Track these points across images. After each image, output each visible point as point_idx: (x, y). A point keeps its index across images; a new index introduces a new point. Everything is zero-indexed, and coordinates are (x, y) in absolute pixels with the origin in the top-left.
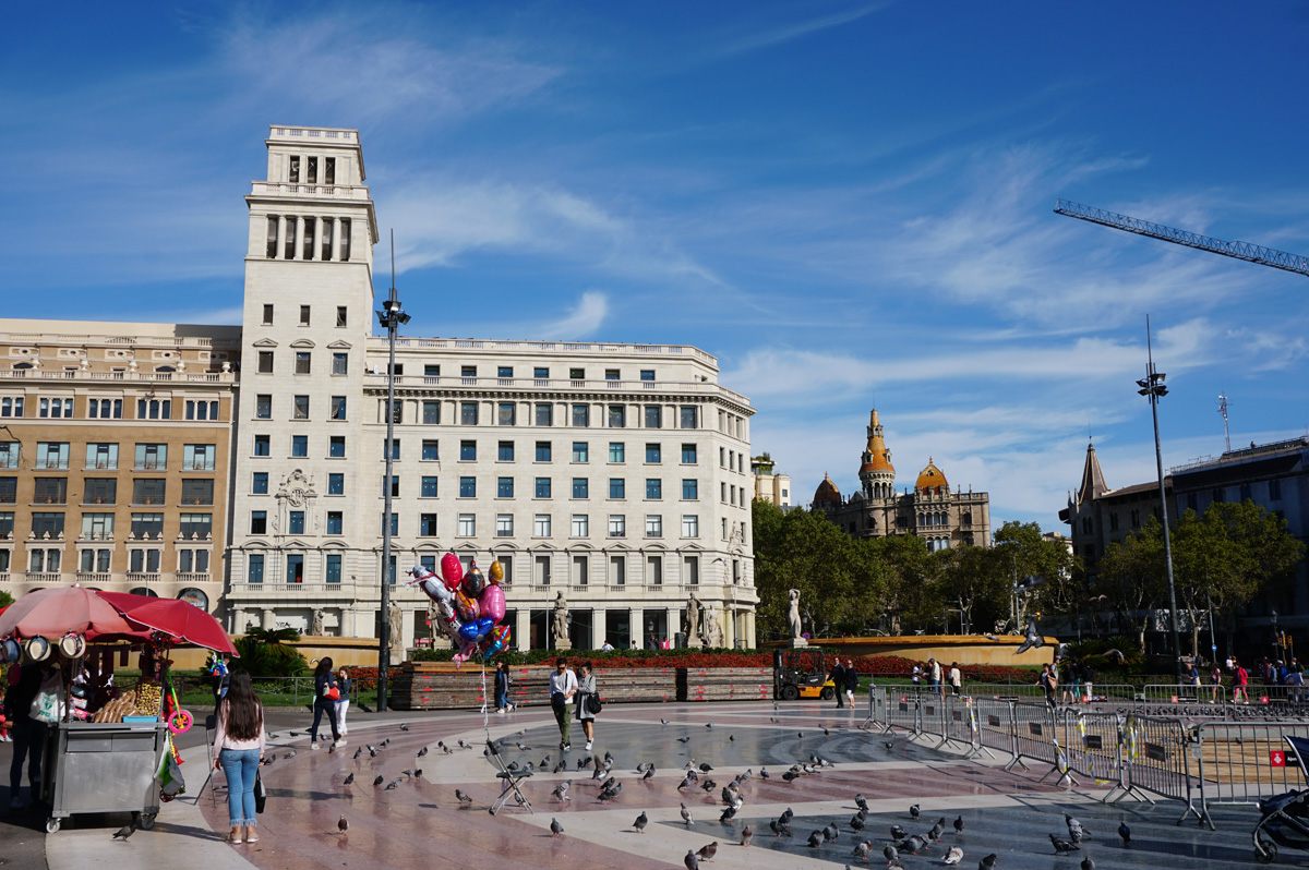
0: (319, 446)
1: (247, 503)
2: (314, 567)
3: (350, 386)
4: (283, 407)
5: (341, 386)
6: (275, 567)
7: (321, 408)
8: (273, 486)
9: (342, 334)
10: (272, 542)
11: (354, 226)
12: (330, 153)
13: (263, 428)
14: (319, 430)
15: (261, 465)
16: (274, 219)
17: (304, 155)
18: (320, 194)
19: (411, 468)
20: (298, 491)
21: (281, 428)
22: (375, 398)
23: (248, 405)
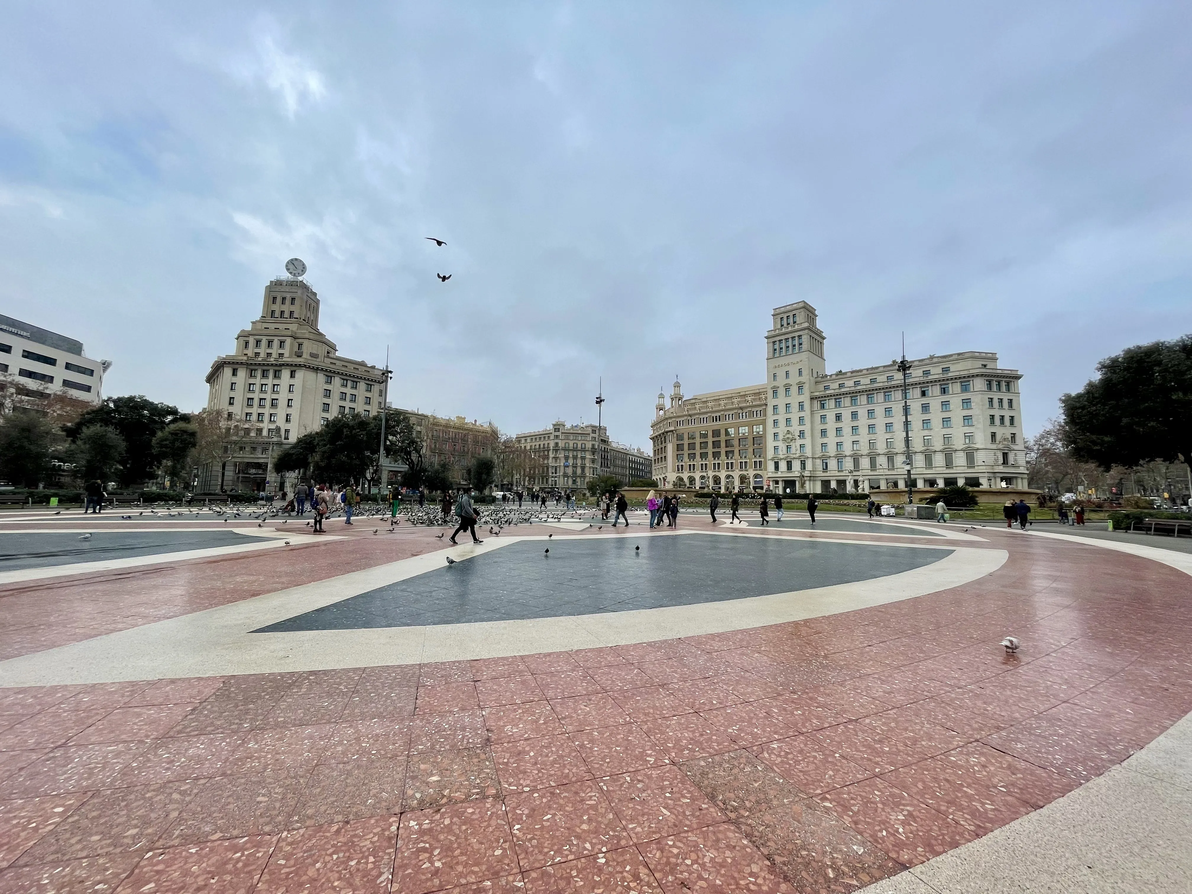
0: (795, 421)
1: (770, 444)
2: (796, 466)
3: (805, 398)
4: (782, 409)
5: (801, 398)
6: (783, 466)
7: (795, 407)
8: (781, 437)
9: (801, 379)
10: (782, 457)
11: (803, 337)
12: (794, 312)
13: (775, 417)
14: (795, 417)
15: (776, 430)
16: (774, 342)
17: (785, 316)
18: (790, 329)
19: (831, 425)
20: (788, 438)
21: (781, 418)
22: (815, 402)
23: (770, 410)
